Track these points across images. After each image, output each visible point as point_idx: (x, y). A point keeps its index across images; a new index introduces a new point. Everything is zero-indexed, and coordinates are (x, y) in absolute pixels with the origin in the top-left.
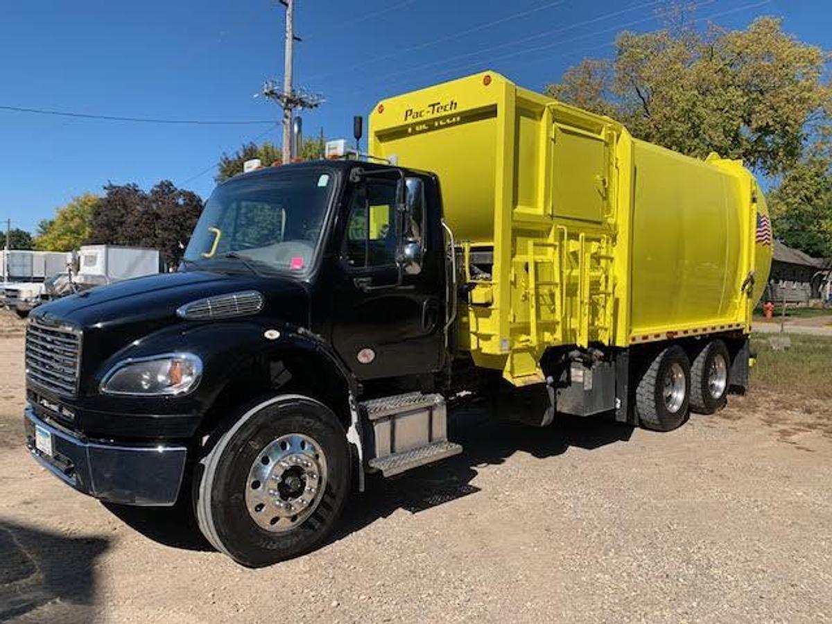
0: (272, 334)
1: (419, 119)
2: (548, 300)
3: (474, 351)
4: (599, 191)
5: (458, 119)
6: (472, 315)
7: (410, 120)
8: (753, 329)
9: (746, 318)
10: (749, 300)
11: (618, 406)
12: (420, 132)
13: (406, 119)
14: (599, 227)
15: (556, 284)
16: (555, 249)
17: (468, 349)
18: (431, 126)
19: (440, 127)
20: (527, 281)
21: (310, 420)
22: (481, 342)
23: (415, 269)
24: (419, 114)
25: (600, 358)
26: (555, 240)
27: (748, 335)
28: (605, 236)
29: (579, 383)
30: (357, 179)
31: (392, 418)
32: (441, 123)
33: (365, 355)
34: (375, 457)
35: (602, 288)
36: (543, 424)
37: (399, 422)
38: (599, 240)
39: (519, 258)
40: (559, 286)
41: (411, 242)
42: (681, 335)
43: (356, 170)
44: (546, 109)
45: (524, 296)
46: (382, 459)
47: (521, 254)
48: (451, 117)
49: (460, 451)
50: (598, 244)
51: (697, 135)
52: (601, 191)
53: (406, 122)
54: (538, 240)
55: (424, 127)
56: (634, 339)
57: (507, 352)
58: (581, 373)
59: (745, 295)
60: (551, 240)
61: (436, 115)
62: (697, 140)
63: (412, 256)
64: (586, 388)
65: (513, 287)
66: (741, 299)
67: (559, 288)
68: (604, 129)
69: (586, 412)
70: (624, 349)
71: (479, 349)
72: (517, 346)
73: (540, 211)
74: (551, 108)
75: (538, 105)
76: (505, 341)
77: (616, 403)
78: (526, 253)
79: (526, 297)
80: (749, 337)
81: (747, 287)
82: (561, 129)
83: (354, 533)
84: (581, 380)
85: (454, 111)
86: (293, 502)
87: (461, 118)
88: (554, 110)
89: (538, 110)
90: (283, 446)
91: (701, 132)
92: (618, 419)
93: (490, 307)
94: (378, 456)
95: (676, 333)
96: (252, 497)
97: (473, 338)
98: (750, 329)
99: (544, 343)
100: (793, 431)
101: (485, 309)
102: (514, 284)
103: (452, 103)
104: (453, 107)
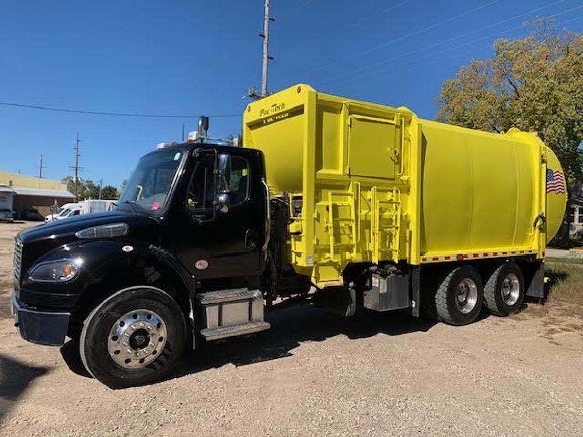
0: (128, 248)
1: (267, 115)
2: (348, 231)
3: (294, 264)
4: (391, 158)
5: (288, 114)
6: (293, 239)
7: (263, 116)
8: (546, 255)
9: (539, 247)
10: (541, 234)
11: (414, 306)
12: (270, 123)
13: (261, 115)
14: (392, 182)
15: (353, 221)
16: (352, 197)
17: (290, 263)
18: (275, 119)
19: (279, 120)
20: (328, 218)
21: (154, 302)
22: (297, 257)
23: (225, 210)
24: (267, 112)
25: (394, 272)
26: (352, 191)
27: (542, 259)
28: (395, 188)
29: (377, 288)
30: (197, 155)
31: (220, 305)
32: (280, 117)
33: (201, 264)
34: (206, 327)
35: (394, 224)
36: (347, 314)
37: (225, 307)
38: (391, 191)
39: (322, 203)
40: (354, 222)
41: (225, 193)
42: (471, 258)
43: (196, 150)
44: (344, 106)
45: (325, 228)
46: (212, 330)
47: (324, 200)
48: (283, 113)
49: (269, 327)
50: (391, 194)
51: (555, 112)
52: (393, 158)
53: (262, 117)
54: (336, 191)
55: (271, 120)
56: (424, 260)
57: (313, 265)
58: (377, 281)
59: (537, 230)
60: (350, 191)
61: (275, 112)
62: (555, 116)
63: (224, 201)
64: (381, 292)
65: (316, 222)
66: (535, 232)
67: (354, 224)
68: (396, 116)
69: (382, 309)
70: (417, 266)
71: (296, 263)
72: (323, 261)
73: (339, 172)
74: (348, 104)
75: (337, 104)
76: (310, 257)
77: (412, 303)
78: (328, 200)
79: (327, 229)
80: (543, 261)
81: (538, 224)
82: (356, 118)
83: (189, 375)
84: (377, 285)
85: (284, 110)
86: (141, 351)
87: (289, 114)
88: (350, 106)
89: (338, 107)
90: (135, 316)
91: (558, 109)
92: (414, 315)
93: (300, 235)
94: (208, 327)
95: (466, 256)
96: (112, 346)
97: (294, 255)
98: (543, 255)
99: (346, 260)
100: (559, 330)
101: (297, 236)
102: (318, 219)
103: (282, 104)
104: (283, 107)
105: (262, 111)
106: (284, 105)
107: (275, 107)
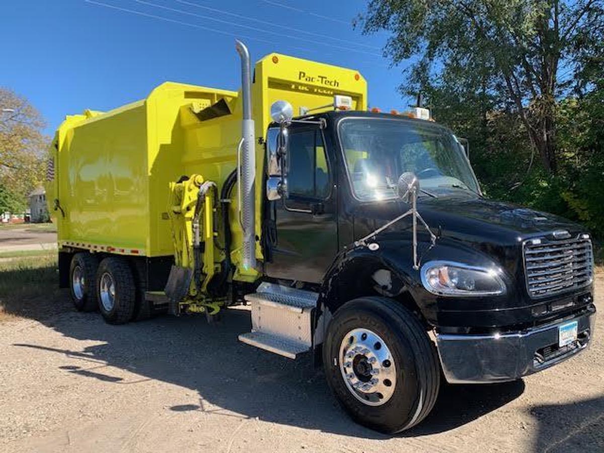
1: (308, 82)
7: (303, 81)
12: (299, 91)
18: (311, 90)
24: (310, 79)
32: (319, 91)
53: (295, 81)
55: (306, 89)
61: (324, 85)
103: (335, 82)
104: (336, 84)
105: (302, 75)
106: (338, 83)
107: (324, 80)
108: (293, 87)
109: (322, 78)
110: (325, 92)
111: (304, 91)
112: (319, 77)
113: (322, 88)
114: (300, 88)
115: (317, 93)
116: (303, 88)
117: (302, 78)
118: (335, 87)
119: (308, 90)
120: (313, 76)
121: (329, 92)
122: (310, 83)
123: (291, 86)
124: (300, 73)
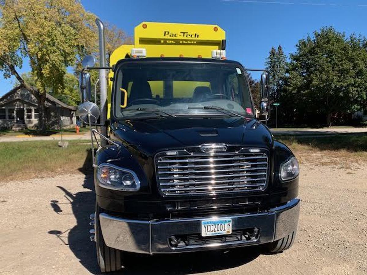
103: (196, 34)
104: (197, 36)
105: (167, 33)
106: (198, 35)
107: (185, 34)
108: (162, 42)
109: (184, 33)
110: (189, 42)
111: (171, 44)
112: (181, 33)
113: (186, 40)
114: (168, 42)
115: (183, 44)
116: (170, 42)
117: (166, 35)
118: (196, 38)
119: (174, 42)
120: (176, 33)
121: (193, 42)
122: (174, 38)
123: (161, 41)
124: (165, 32)
